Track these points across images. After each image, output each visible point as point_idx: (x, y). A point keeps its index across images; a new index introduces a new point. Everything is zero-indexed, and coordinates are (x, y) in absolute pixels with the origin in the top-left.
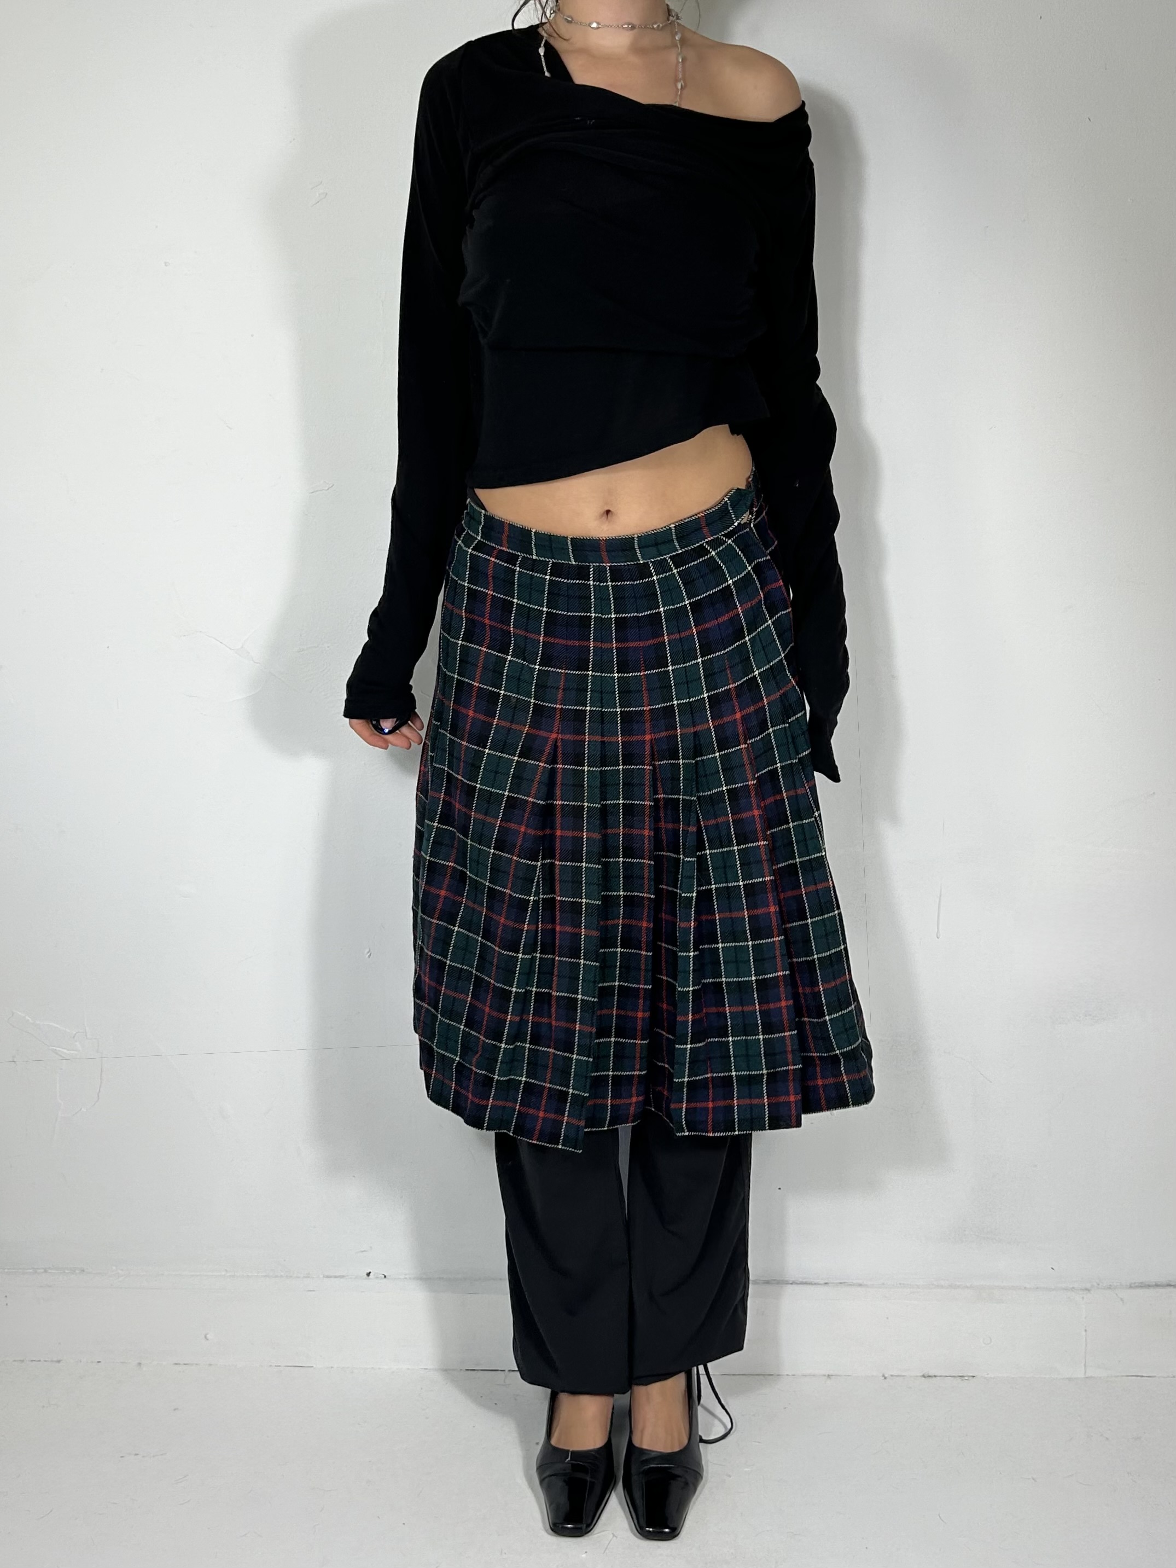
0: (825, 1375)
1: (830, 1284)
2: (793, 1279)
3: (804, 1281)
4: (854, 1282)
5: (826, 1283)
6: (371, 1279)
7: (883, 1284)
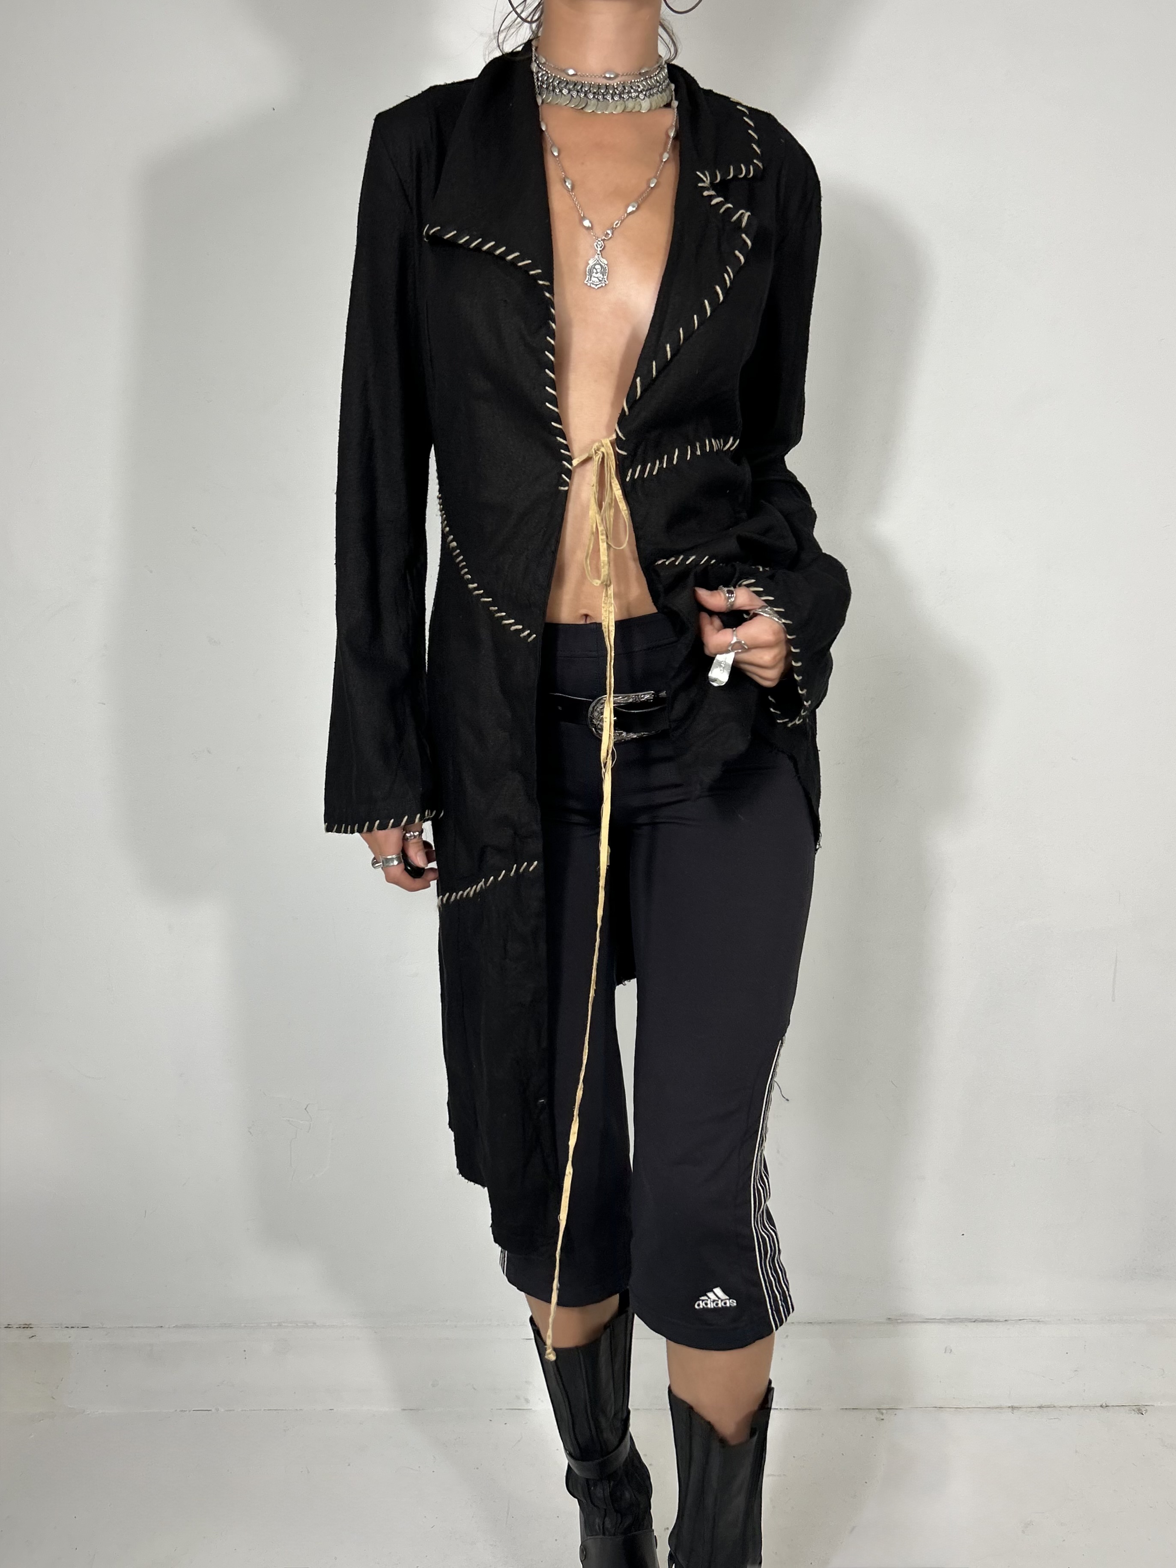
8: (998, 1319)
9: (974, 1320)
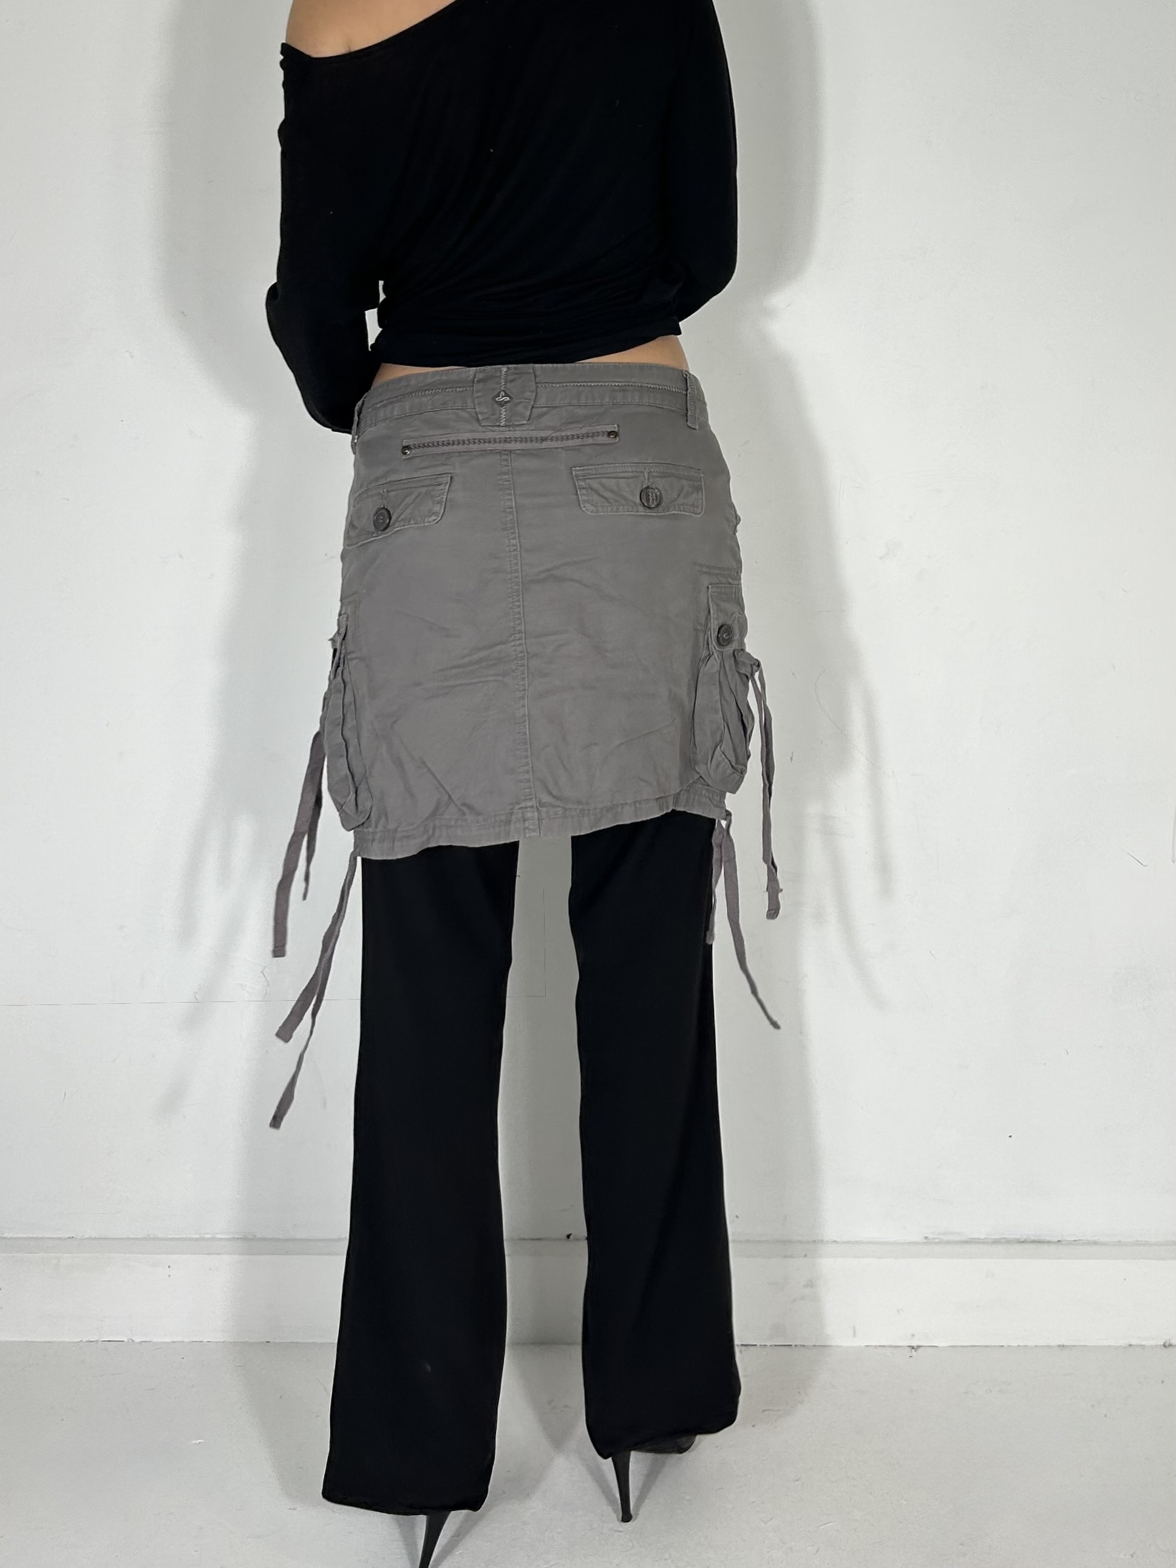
0: (1059, 1346)
1: (1063, 1242)
2: (1025, 1237)
3: (1036, 1238)
4: (1089, 1239)
5: (1059, 1241)
6: (571, 1241)
7: (1120, 1241)
8: (1049, 1239)
9: (1022, 1240)
